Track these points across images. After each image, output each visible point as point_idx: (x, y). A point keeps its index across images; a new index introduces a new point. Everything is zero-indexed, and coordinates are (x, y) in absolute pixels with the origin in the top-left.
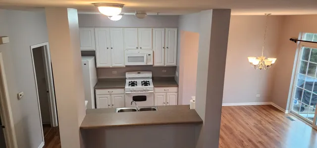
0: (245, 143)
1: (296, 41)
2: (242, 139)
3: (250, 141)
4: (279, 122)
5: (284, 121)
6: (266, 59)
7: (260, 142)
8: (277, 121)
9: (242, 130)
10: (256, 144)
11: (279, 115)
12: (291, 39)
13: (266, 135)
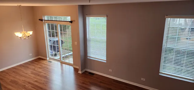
0: (27, 86)
1: (42, 20)
2: (24, 84)
3: (29, 83)
4: (45, 66)
5: (48, 64)
6: (27, 32)
7: (36, 81)
8: (44, 65)
9: (23, 79)
10: (34, 83)
11: (44, 62)
12: (39, 20)
13: (38, 75)
